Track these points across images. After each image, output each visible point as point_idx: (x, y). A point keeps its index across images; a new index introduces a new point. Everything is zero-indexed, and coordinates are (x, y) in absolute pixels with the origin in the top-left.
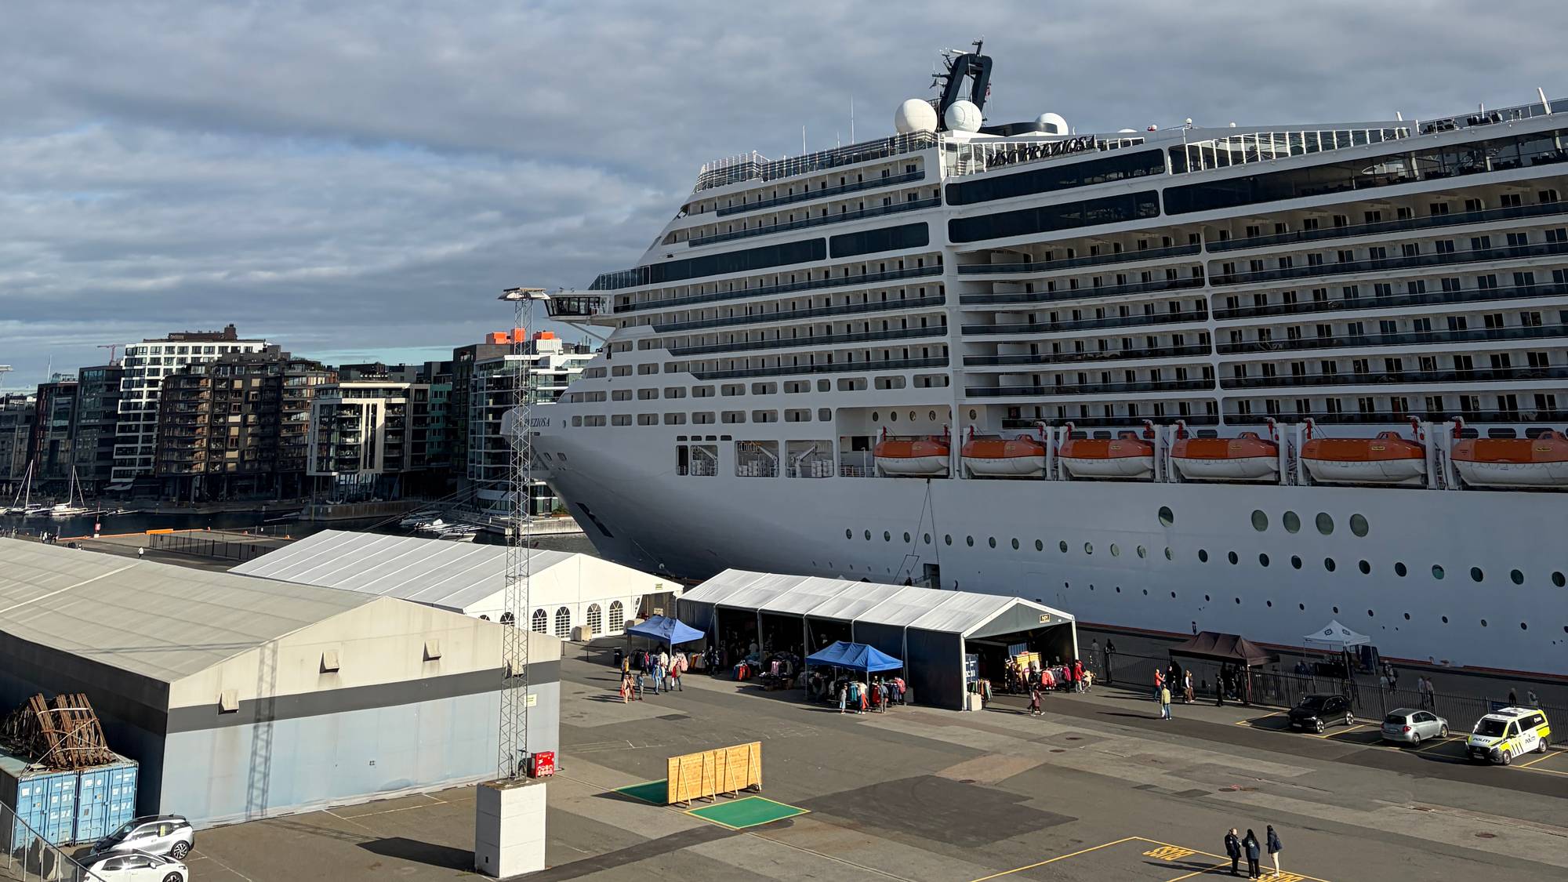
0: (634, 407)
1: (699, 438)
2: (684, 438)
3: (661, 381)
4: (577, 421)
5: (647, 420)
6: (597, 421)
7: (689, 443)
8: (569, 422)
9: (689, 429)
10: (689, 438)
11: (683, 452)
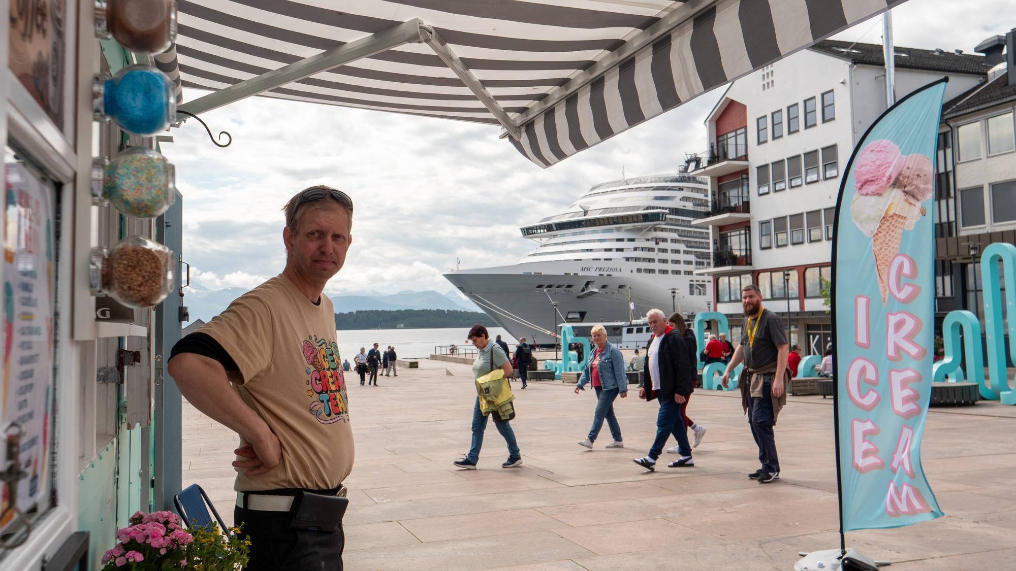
0: (670, 267)
1: (698, 281)
2: (693, 281)
3: (682, 257)
4: (639, 270)
5: (677, 272)
6: (651, 271)
7: (695, 283)
8: (635, 271)
9: (694, 277)
10: (695, 281)
11: (691, 286)
